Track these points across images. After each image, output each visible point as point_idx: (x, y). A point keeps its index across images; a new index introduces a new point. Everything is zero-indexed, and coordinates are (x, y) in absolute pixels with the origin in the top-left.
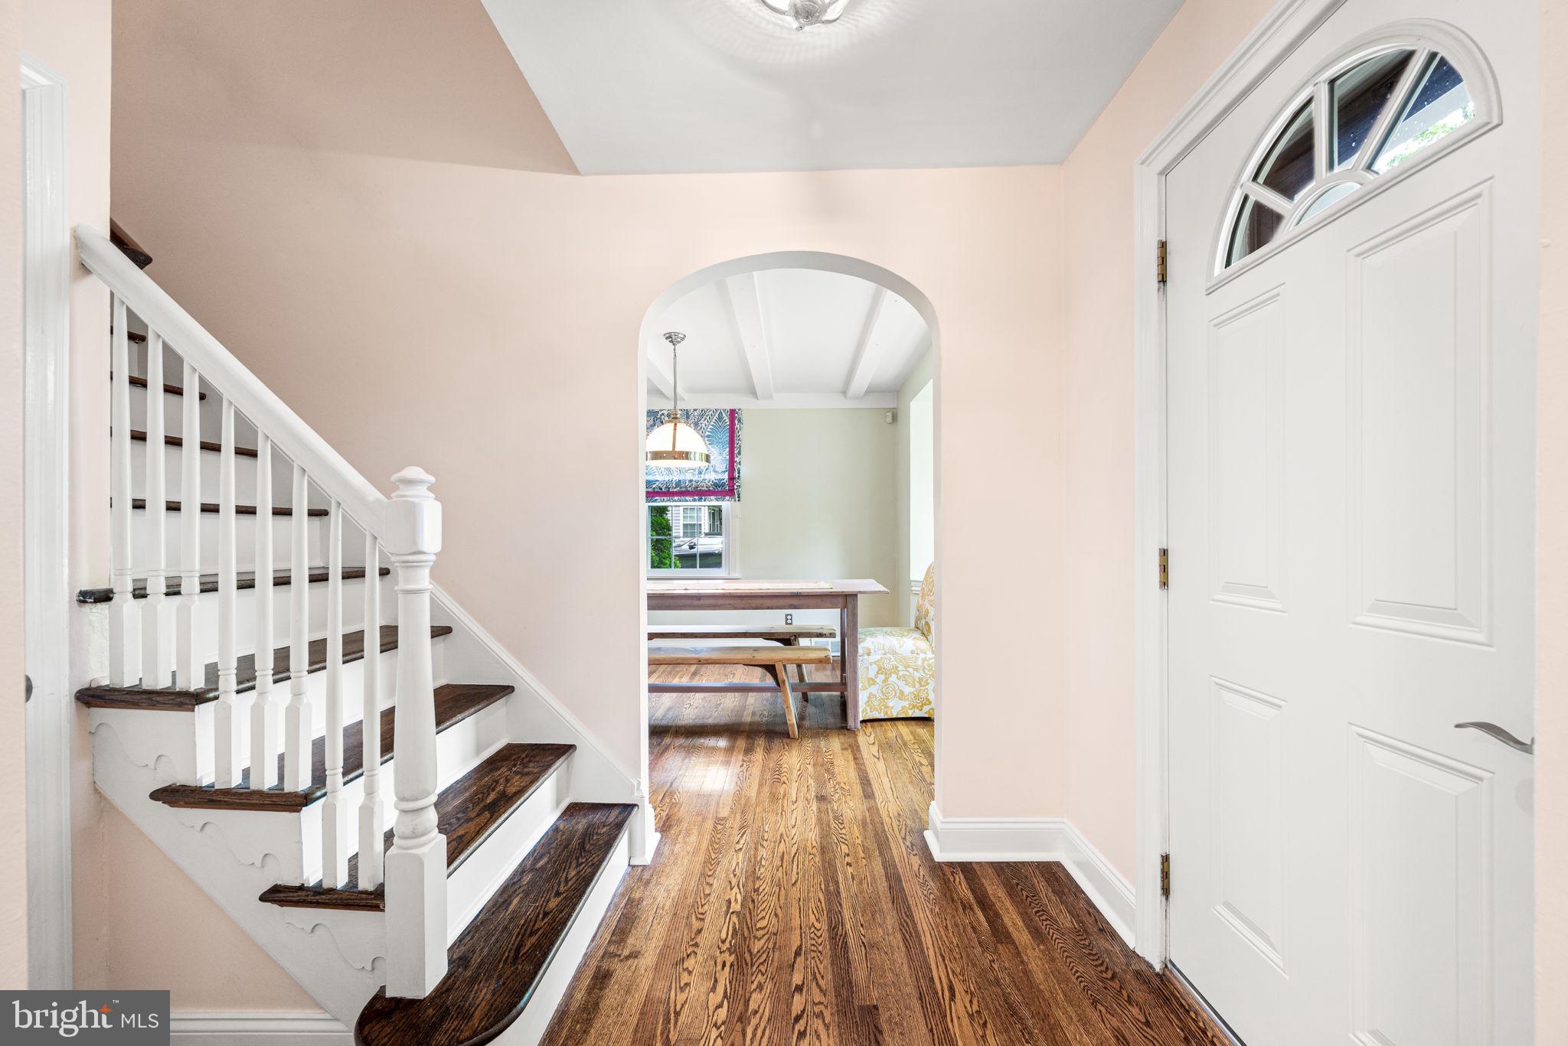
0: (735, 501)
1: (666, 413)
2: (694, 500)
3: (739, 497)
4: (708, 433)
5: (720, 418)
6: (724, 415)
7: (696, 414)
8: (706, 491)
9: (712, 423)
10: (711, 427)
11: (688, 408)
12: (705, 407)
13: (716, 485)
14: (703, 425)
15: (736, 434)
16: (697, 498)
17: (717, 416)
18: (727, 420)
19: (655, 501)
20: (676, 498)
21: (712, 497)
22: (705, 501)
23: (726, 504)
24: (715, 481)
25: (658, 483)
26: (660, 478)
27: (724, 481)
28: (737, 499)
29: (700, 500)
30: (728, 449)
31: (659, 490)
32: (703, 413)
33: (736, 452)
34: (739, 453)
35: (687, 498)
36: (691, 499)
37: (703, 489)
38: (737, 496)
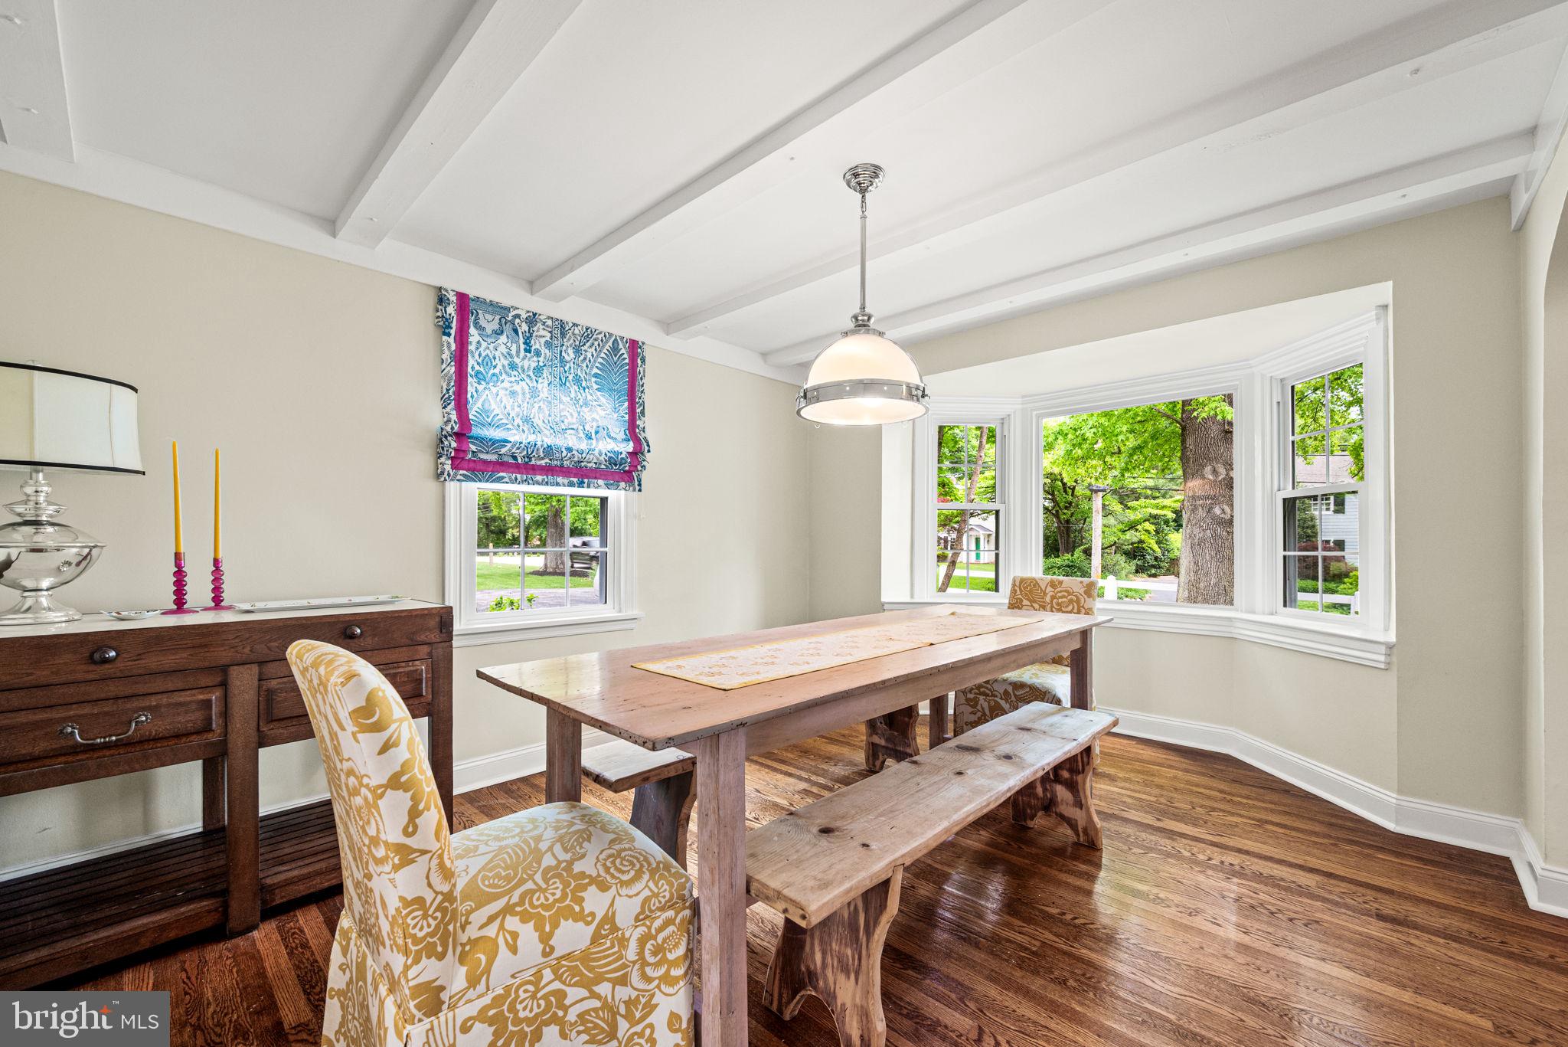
0: (634, 490)
1: (524, 316)
2: (571, 484)
3: (640, 485)
4: (595, 370)
5: (615, 349)
6: (621, 346)
7: (577, 332)
8: (591, 469)
9: (603, 355)
10: (600, 360)
11: (565, 319)
12: (593, 325)
13: (612, 462)
14: (589, 355)
15: (639, 382)
16: (575, 480)
17: (610, 344)
18: (626, 356)
19: (500, 480)
20: (539, 478)
21: (601, 482)
22: (589, 486)
23: (617, 497)
24: (609, 454)
25: (509, 445)
26: (515, 437)
27: (623, 456)
28: (637, 488)
29: (581, 485)
30: (626, 404)
31: (511, 461)
32: (588, 334)
33: (638, 410)
34: (643, 413)
35: (560, 479)
36: (566, 481)
37: (590, 465)
38: (636, 483)
